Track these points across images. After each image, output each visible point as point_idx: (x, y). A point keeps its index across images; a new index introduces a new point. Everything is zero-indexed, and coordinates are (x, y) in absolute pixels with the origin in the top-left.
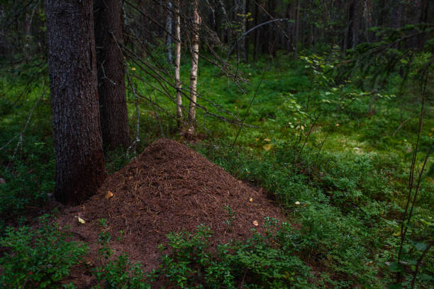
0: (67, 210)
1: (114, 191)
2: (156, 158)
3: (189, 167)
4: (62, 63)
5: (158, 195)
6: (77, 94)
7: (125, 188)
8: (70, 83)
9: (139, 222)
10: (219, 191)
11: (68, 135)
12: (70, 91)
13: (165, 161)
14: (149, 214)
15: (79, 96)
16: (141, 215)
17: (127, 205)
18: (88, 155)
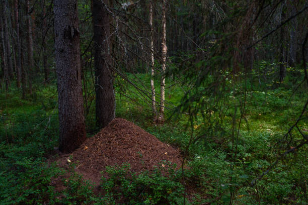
0: (63, 156)
1: (88, 146)
2: (112, 128)
3: (129, 133)
4: (62, 77)
5: (110, 148)
6: (69, 93)
7: (94, 144)
8: (66, 87)
9: (97, 162)
10: (145, 147)
11: (65, 115)
12: (66, 91)
13: (116, 130)
14: (103, 158)
15: (71, 94)
16: (100, 158)
17: (94, 153)
18: (76, 126)
